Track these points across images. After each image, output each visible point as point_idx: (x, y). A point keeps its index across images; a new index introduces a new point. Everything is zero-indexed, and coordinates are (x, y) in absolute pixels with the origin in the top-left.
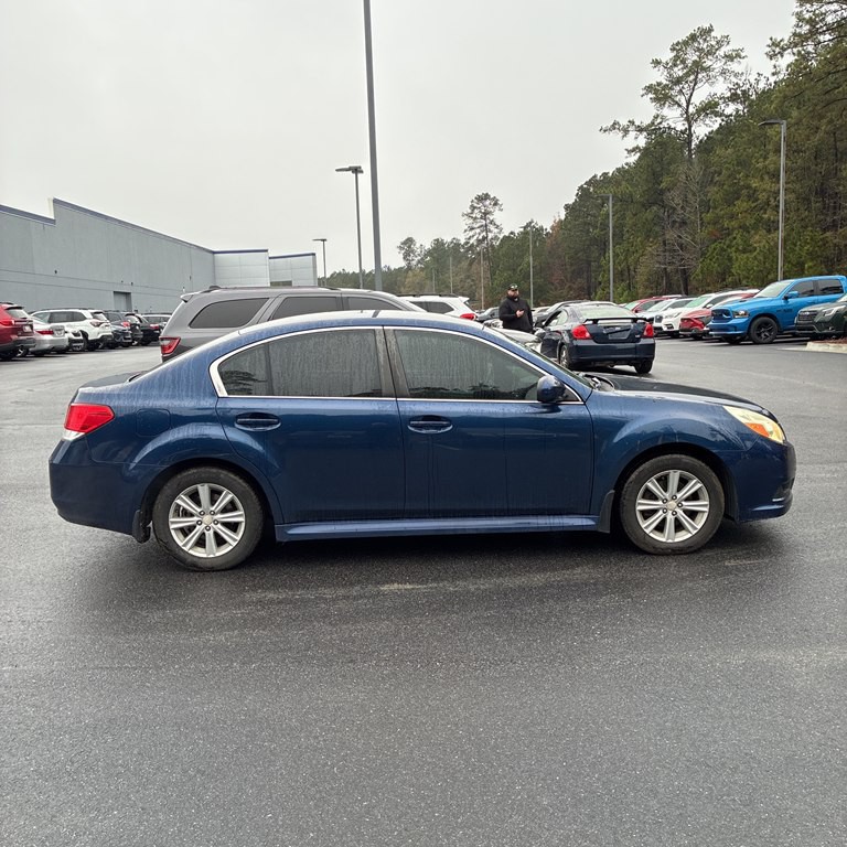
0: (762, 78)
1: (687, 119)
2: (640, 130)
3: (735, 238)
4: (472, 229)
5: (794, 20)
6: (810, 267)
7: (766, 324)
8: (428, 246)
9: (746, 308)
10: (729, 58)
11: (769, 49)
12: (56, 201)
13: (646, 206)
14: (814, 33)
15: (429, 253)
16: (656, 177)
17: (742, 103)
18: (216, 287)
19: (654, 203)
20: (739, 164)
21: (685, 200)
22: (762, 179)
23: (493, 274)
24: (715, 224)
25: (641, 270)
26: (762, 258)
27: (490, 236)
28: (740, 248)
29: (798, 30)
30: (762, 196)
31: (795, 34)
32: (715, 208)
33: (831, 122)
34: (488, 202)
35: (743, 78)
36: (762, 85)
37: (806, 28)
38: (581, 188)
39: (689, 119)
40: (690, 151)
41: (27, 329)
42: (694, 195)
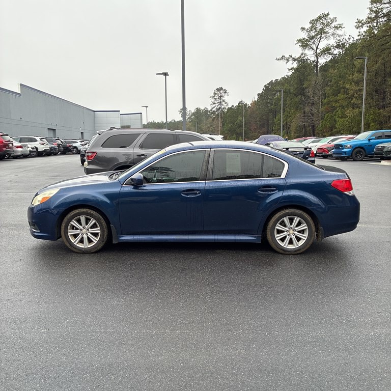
0: (351, 37)
1: (316, 56)
2: (294, 60)
3: (338, 111)
4: (214, 104)
5: (368, 11)
6: (372, 126)
7: (360, 152)
8: (193, 111)
9: (351, 144)
10: (336, 28)
11: (356, 24)
12: (21, 85)
13: (296, 95)
14: (377, 17)
15: (194, 114)
16: (301, 82)
17: (342, 49)
18: (114, 128)
19: (300, 94)
20: (340, 77)
21: (314, 93)
22: (351, 84)
23: (223, 125)
24: (328, 104)
25: (293, 125)
26: (350, 121)
27: (222, 107)
28: (340, 116)
29: (370, 16)
30: (351, 92)
31: (368, 18)
32: (328, 97)
33: (383, 59)
34: (222, 91)
35: (342, 37)
36: (351, 41)
37: (374, 15)
38: (265, 86)
39: (317, 56)
40: (317, 70)
41: (11, 145)
42: (319, 90)
